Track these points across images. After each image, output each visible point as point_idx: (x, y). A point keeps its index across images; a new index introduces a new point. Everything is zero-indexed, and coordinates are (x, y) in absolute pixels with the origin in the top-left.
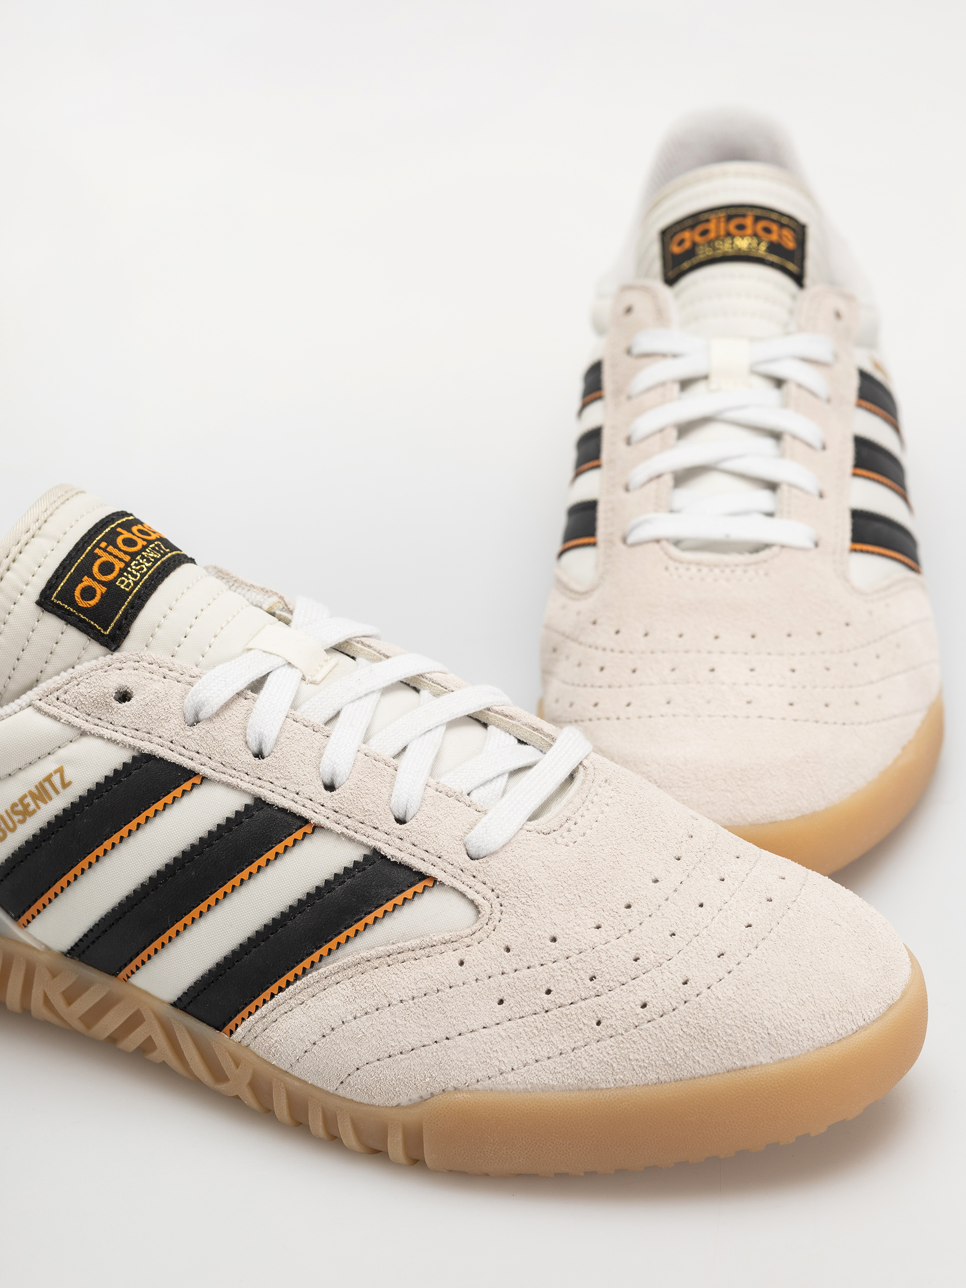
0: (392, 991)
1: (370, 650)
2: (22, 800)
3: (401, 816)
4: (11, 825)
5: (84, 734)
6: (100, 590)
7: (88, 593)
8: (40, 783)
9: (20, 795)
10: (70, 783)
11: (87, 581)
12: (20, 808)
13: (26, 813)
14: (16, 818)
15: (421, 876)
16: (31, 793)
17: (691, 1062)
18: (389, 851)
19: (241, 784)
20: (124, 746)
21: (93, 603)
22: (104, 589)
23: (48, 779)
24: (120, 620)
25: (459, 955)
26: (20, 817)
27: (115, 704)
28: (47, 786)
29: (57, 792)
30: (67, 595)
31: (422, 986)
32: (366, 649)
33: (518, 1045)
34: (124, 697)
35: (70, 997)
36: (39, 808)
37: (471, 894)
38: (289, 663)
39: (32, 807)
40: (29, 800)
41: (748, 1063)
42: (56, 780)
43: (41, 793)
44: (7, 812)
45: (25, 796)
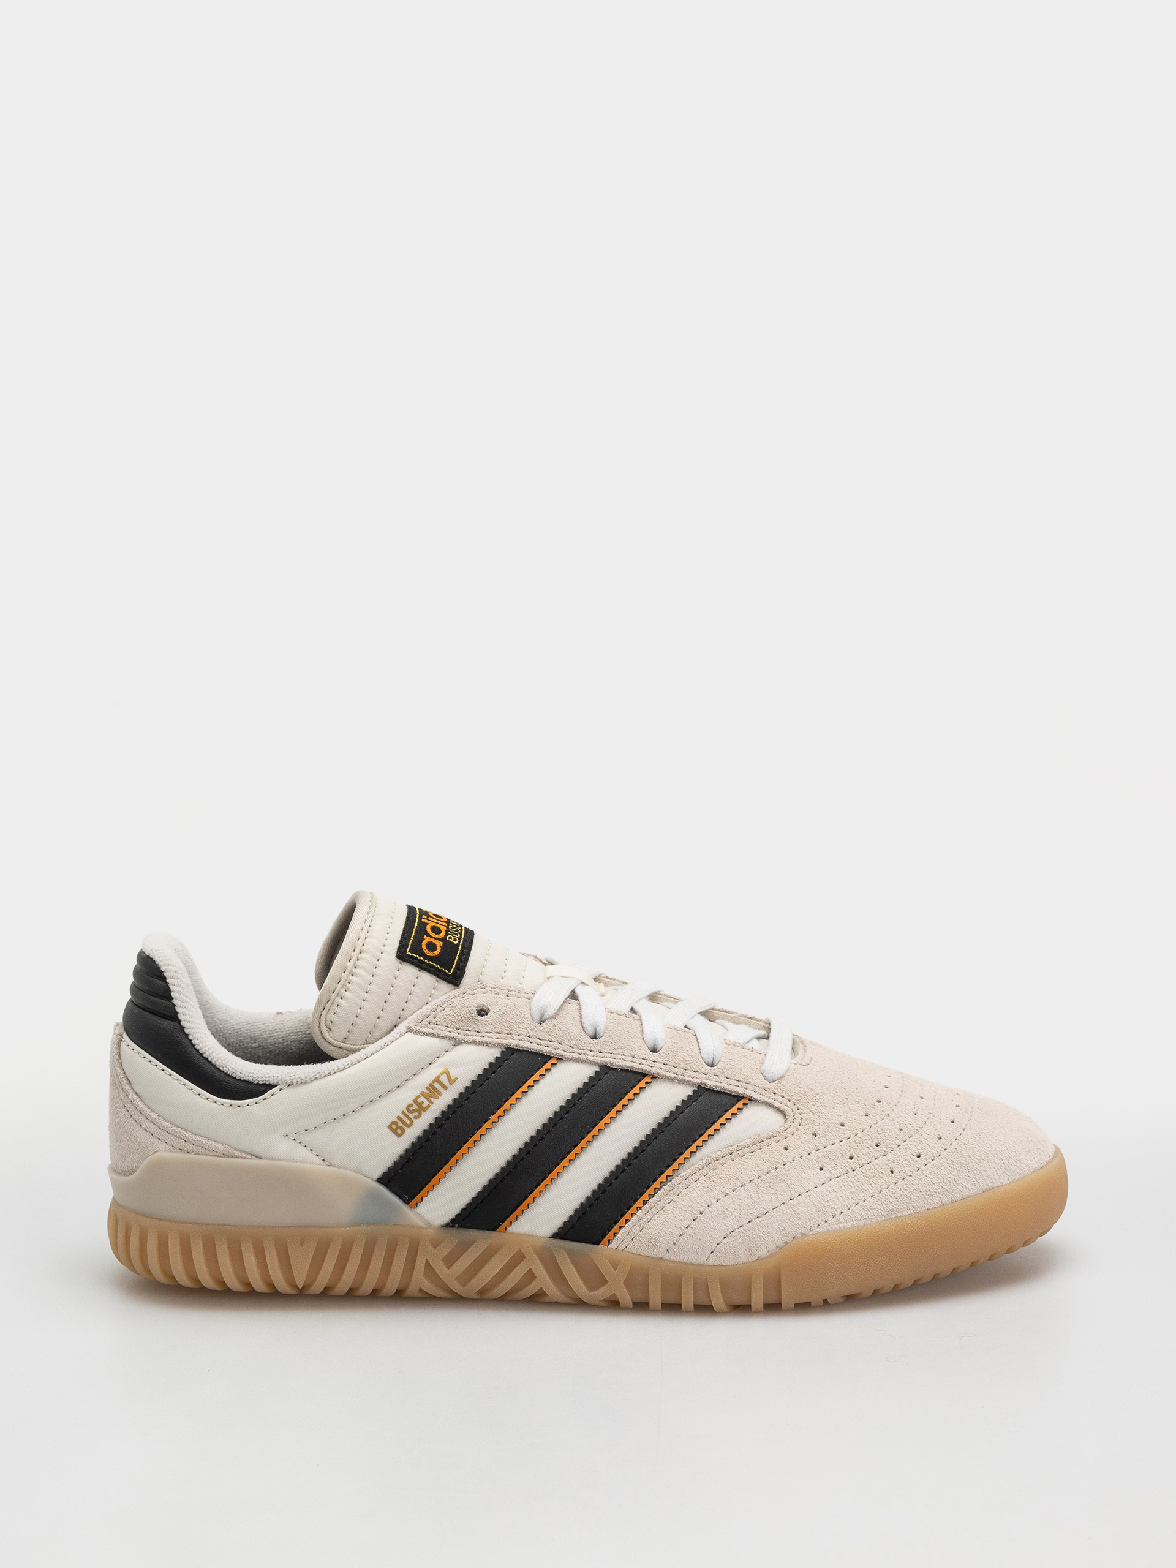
0: (742, 1175)
1: (615, 981)
2: (415, 1101)
3: (710, 1062)
4: (408, 1122)
5: (457, 1043)
6: (439, 944)
7: (431, 947)
8: (431, 1085)
9: (413, 1097)
10: (456, 1079)
11: (427, 939)
12: (415, 1107)
13: (421, 1109)
14: (412, 1116)
15: (738, 1098)
16: (423, 1094)
17: (960, 1187)
18: (713, 1083)
19: (590, 1058)
20: (494, 1045)
21: (437, 952)
22: (441, 943)
23: (437, 1080)
24: (458, 964)
25: (783, 1143)
26: (416, 1114)
27: (479, 1018)
28: (436, 1085)
29: (445, 1088)
30: (417, 948)
31: (764, 1167)
32: (612, 981)
33: (841, 1195)
34: (482, 1012)
35: (449, 1262)
36: (432, 1103)
37: (777, 1104)
38: (583, 983)
39: (426, 1103)
40: (422, 1099)
41: (996, 1185)
42: (444, 1079)
43: (432, 1091)
44: (403, 1113)
45: (418, 1097)
